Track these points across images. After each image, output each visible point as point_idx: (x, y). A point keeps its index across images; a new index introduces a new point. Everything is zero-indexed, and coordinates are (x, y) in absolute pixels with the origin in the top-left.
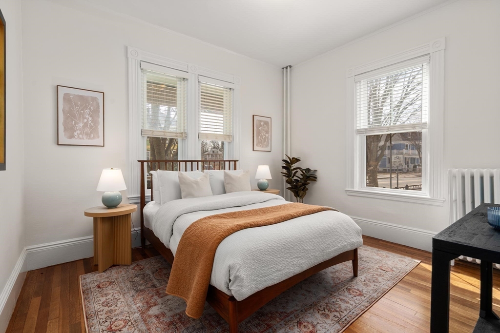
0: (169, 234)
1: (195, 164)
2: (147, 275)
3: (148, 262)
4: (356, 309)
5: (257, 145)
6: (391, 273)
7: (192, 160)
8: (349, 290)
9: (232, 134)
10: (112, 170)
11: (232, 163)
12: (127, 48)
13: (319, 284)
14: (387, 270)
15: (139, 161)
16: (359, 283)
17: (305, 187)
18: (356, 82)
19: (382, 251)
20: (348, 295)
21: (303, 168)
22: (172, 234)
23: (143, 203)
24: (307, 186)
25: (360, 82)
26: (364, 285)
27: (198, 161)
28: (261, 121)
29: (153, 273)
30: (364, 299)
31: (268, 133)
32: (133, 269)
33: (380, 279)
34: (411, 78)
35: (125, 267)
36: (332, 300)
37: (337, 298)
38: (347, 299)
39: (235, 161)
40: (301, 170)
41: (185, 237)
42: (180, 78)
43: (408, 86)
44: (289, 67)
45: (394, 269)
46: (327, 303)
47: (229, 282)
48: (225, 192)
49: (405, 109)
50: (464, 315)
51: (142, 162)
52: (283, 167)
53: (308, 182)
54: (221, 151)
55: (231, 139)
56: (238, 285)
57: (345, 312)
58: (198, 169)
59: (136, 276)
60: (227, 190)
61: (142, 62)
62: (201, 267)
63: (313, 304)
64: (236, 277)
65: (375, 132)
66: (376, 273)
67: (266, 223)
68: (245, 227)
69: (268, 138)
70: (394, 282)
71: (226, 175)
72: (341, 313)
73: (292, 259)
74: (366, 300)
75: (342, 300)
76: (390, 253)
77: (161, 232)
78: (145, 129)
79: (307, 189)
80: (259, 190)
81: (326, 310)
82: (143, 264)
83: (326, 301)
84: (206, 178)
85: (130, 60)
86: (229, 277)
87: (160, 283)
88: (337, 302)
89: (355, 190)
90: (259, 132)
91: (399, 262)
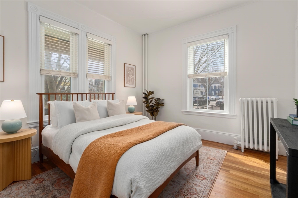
0: (69, 153)
1: (84, 96)
2: (47, 187)
3: (47, 175)
4: (206, 190)
5: (127, 83)
6: (215, 161)
7: (82, 93)
8: (197, 176)
9: (110, 75)
10: (12, 102)
11: (111, 95)
12: (27, 3)
13: (179, 175)
14: (213, 159)
15: (38, 94)
16: (201, 170)
17: (158, 110)
18: (188, 47)
19: (206, 146)
20: (198, 180)
21: (156, 98)
22: (71, 152)
23: (41, 127)
24: (159, 109)
25: (190, 47)
26: (205, 171)
27: (86, 94)
28: (129, 67)
29: (52, 184)
30: (207, 182)
31: (134, 76)
32: (33, 183)
33: (211, 166)
34: (204, 49)
35: (26, 182)
36: (190, 186)
37: (192, 183)
38: (198, 184)
39: (113, 94)
40: (155, 99)
41: (85, 156)
42: (73, 33)
43: (203, 54)
44: (146, 35)
45: (216, 158)
46: (187, 189)
47: (131, 193)
48: (108, 116)
49: (201, 65)
50: (261, 183)
51: (41, 95)
52: (144, 97)
53: (159, 106)
54: (94, 87)
55: (110, 79)
56: (139, 195)
57: (200, 193)
58: (86, 99)
59: (37, 189)
60: (109, 114)
61: (40, 17)
62: (103, 182)
63: (179, 191)
64: (137, 188)
65: (198, 76)
66: (208, 162)
67: (149, 139)
68: (135, 143)
69: (133, 78)
70: (219, 166)
71: (109, 103)
72: (198, 194)
73: (169, 164)
74: (209, 182)
75: (195, 185)
76: (210, 147)
77: (60, 151)
78: (43, 68)
79: (159, 111)
80: (129, 113)
81: (189, 195)
82: (42, 177)
83: (186, 187)
84: (95, 106)
85: (30, 13)
86: (131, 188)
87: (60, 193)
88: (193, 187)
89: (187, 111)
90: (128, 75)
91: (216, 153)
